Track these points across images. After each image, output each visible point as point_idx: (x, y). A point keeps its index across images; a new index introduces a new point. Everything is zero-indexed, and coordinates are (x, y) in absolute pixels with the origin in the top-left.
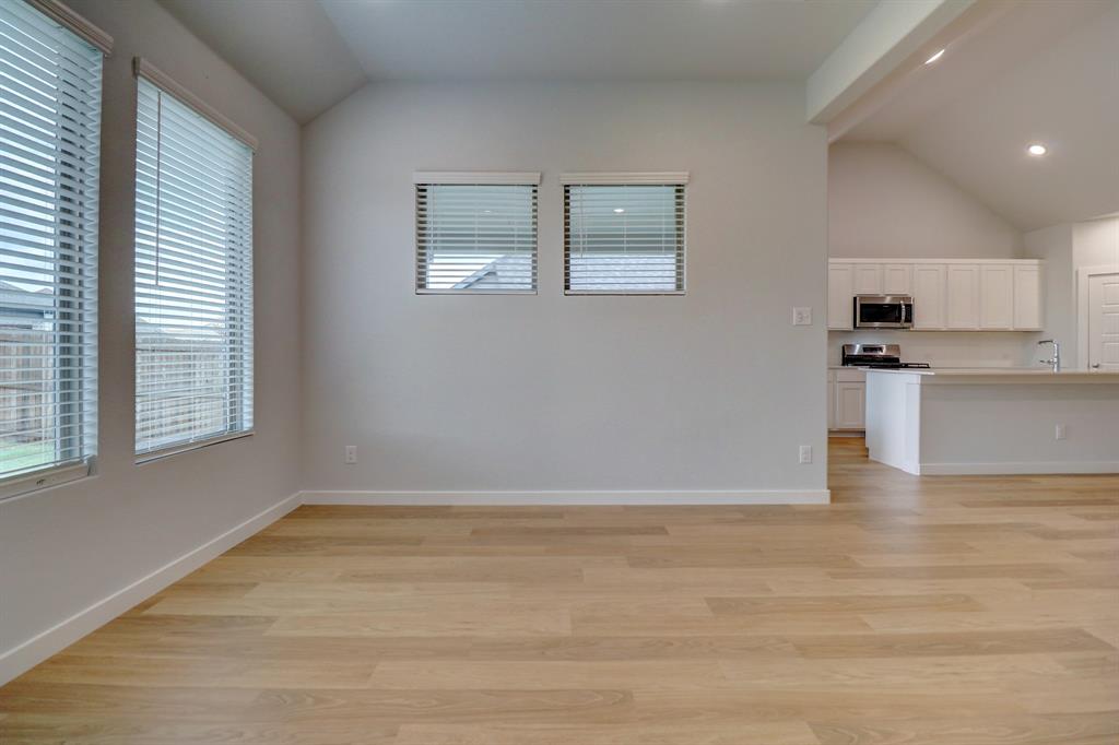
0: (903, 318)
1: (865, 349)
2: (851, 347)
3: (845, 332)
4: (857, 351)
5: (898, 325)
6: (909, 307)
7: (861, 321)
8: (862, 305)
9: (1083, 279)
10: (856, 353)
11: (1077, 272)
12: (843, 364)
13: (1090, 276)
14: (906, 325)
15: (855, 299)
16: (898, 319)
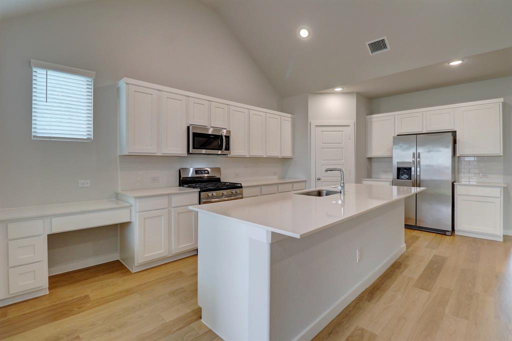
0: (224, 147)
1: (197, 172)
2: (186, 170)
3: (180, 157)
4: (191, 174)
5: (220, 152)
6: (228, 138)
7: (194, 148)
8: (194, 134)
9: (313, 127)
10: (190, 176)
11: (310, 123)
12: (180, 186)
13: (316, 126)
14: (226, 152)
15: (188, 128)
16: (220, 148)
